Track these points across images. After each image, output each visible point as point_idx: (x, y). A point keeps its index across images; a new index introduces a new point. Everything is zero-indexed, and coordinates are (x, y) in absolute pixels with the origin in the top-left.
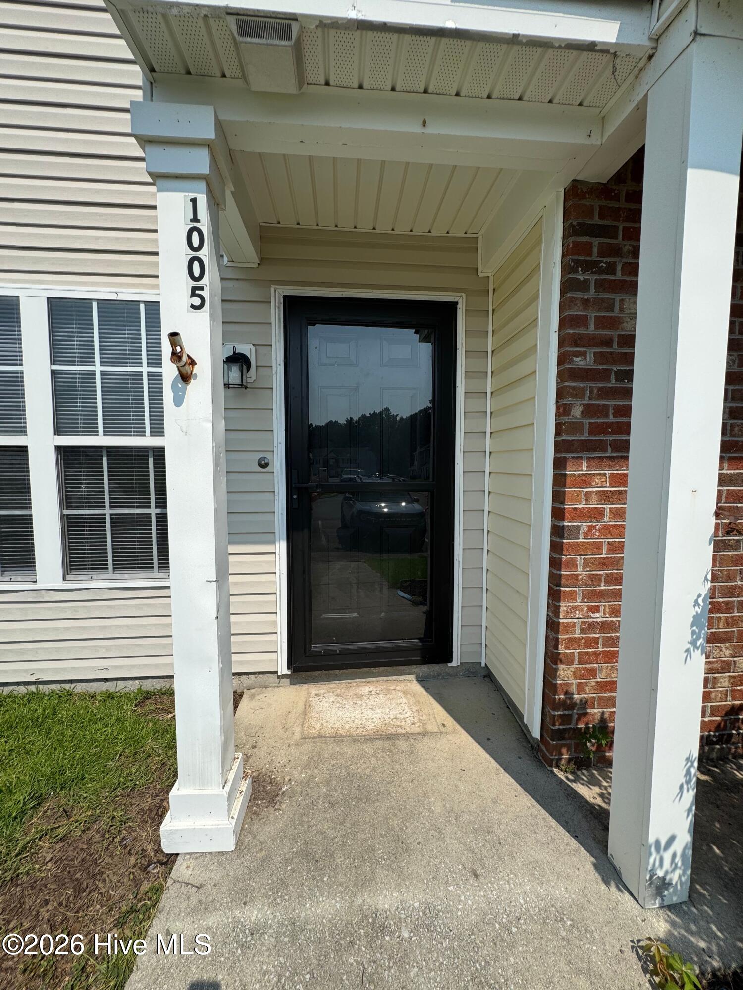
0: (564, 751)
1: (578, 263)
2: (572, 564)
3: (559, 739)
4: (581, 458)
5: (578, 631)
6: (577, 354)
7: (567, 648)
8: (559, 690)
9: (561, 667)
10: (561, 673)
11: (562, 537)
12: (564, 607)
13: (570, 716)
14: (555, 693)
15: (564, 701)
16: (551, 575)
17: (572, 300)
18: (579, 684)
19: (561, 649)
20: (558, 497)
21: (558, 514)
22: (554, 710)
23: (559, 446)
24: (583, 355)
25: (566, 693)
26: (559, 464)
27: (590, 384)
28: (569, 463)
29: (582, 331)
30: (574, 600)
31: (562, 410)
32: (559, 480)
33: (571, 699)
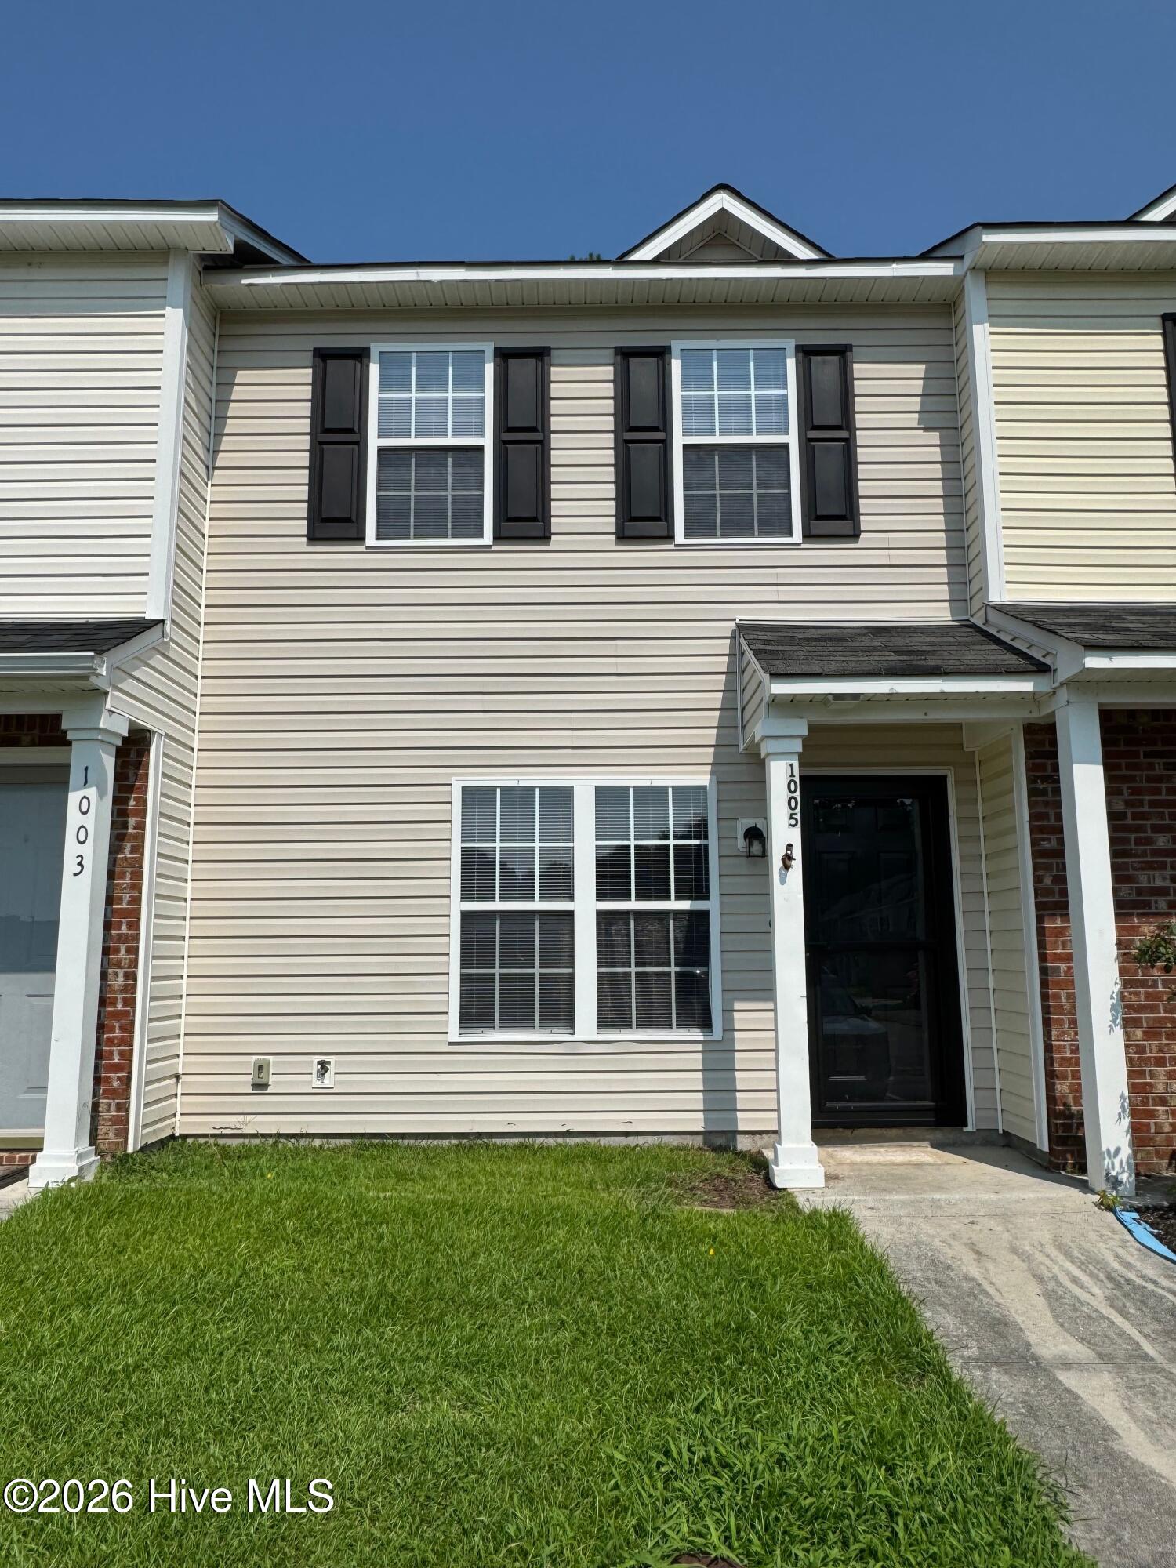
0: (1069, 1156)
1: (1037, 777)
2: (1057, 997)
3: (1062, 1145)
4: (1055, 915)
5: (1068, 1052)
6: (1043, 839)
7: (1061, 1065)
8: (1059, 1102)
9: (1057, 1082)
10: (1058, 1087)
11: (1047, 975)
12: (1054, 1031)
13: (1070, 1125)
14: (1055, 1104)
15: (1064, 1111)
16: (1043, 1007)
17: (1036, 802)
18: (1075, 1097)
19: (1056, 1066)
20: (1042, 945)
21: (1043, 958)
22: (1056, 1119)
23: (1039, 906)
24: (1049, 840)
25: (1065, 1104)
26: (1040, 919)
27: (1054, 860)
28: (1046, 919)
29: (1045, 823)
30: (1061, 1025)
31: (1038, 880)
32: (1041, 932)
33: (1070, 1109)
